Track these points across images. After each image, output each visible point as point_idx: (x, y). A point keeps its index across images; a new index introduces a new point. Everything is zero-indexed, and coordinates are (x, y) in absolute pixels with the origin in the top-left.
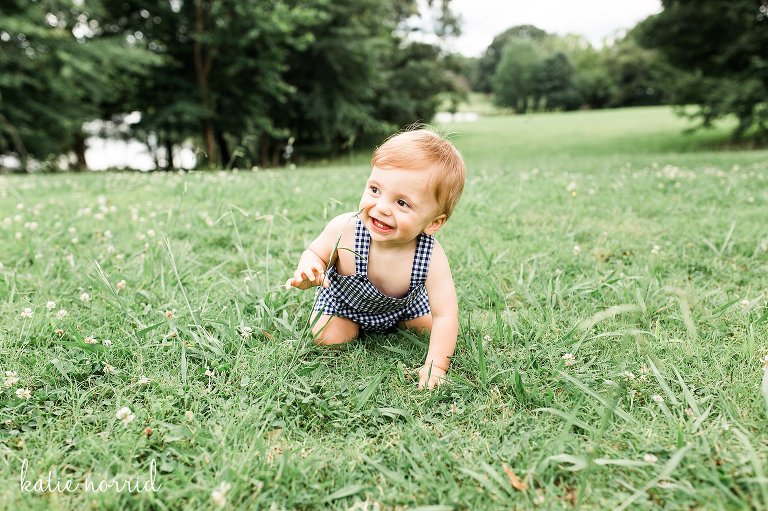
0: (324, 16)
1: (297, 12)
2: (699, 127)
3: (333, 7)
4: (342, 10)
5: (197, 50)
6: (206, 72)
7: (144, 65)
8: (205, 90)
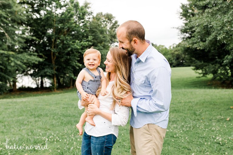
0: (90, 43)
1: (82, 43)
2: (202, 77)
3: (93, 41)
4: (96, 41)
5: (52, 54)
6: (54, 60)
7: (36, 61)
8: (54, 65)
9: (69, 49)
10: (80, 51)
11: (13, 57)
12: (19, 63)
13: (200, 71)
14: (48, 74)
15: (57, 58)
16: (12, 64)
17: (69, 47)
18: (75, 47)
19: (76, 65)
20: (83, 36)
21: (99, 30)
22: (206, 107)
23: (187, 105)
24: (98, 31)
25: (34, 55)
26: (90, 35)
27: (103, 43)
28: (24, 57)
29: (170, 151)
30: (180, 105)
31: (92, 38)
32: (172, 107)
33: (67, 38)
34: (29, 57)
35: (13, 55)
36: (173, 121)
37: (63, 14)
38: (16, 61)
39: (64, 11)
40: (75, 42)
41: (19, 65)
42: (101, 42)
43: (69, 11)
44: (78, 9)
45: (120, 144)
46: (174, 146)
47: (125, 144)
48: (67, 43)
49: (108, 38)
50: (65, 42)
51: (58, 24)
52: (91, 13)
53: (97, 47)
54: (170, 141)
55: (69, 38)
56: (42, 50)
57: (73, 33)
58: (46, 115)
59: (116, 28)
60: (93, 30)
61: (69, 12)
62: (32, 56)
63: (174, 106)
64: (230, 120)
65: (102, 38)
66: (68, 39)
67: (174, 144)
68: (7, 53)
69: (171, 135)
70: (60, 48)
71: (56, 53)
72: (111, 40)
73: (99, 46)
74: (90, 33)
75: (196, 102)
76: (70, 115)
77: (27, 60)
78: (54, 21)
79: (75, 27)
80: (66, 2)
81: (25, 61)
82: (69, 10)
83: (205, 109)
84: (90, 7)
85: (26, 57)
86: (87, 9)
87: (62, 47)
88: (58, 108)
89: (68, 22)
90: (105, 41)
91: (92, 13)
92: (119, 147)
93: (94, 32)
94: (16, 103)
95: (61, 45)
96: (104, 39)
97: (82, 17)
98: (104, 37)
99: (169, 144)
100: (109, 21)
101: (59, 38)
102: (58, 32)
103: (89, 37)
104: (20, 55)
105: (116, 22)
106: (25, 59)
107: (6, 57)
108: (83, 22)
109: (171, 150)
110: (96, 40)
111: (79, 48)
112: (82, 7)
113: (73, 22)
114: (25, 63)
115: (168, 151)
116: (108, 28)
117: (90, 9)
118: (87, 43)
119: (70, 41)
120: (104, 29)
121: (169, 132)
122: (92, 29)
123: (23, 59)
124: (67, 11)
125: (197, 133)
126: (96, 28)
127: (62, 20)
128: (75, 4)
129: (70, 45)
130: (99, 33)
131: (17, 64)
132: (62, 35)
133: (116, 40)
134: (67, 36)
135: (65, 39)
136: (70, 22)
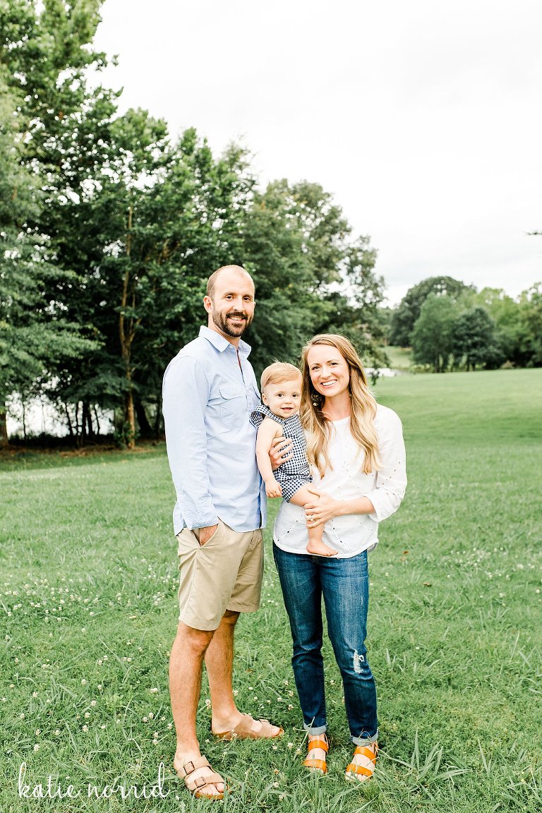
5: (122, 324)
6: (128, 344)
7: (77, 349)
8: (128, 362)
9: (179, 308)
11: (5, 339)
12: (23, 355)
14: (109, 391)
15: (140, 336)
16: (3, 360)
17: (178, 301)
21: (278, 243)
24: (272, 245)
25: (69, 330)
26: (245, 260)
27: (291, 286)
28: (39, 336)
29: (530, 618)
31: (254, 270)
32: (533, 503)
33: (171, 270)
34: (54, 337)
35: (3, 330)
36: (535, 542)
37: (158, 190)
38: (14, 350)
39: (162, 181)
40: (198, 285)
41: (24, 363)
42: (284, 283)
43: (176, 179)
44: (209, 170)
45: (383, 598)
46: (539, 605)
47: (401, 599)
48: (170, 287)
49: (308, 268)
50: (165, 284)
51: (143, 224)
52: (249, 184)
53: (272, 299)
54: (529, 594)
55: (177, 271)
56: (88, 312)
57: (190, 252)
58: (138, 522)
59: (333, 232)
60: (256, 243)
61: (179, 184)
62: (64, 333)
65: (287, 269)
66: (174, 273)
67: (540, 600)
69: (531, 578)
70: (148, 304)
71: (135, 320)
72: (318, 275)
73: (277, 298)
74: (246, 251)
77: (49, 347)
78: (127, 213)
79: (198, 232)
80: (166, 150)
81: (42, 350)
82: (179, 175)
84: (247, 165)
85: (44, 338)
86: (238, 171)
87: (156, 300)
89: (174, 218)
90: (297, 279)
91: (253, 183)
92: (380, 605)
93: (258, 248)
94: (29, 483)
95: (153, 293)
96: (293, 270)
97: (220, 199)
98: (294, 265)
99: (525, 601)
100: (308, 209)
101: (142, 272)
102: (142, 249)
104: (24, 331)
105: (334, 213)
106: (44, 342)
108: (222, 217)
109: (532, 615)
110: (268, 274)
112: (221, 165)
113: (192, 216)
114: (42, 357)
115: (523, 617)
116: (307, 235)
117: (246, 170)
119: (181, 281)
120: (294, 237)
121: (524, 571)
122: (254, 240)
123: (36, 342)
124: (169, 179)
126: (268, 235)
127: (156, 211)
128: (197, 157)
129: (181, 295)
130: (276, 252)
131: (17, 359)
132: (154, 262)
133: (334, 274)
134: (172, 265)
135: (164, 274)
136: (181, 216)
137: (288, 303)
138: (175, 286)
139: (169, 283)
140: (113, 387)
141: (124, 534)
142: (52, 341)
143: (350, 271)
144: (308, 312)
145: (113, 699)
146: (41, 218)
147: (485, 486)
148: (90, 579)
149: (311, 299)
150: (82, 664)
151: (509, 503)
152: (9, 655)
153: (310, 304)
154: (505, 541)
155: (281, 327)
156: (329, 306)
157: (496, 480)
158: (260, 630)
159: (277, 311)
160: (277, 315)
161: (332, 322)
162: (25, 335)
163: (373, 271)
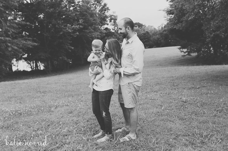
0: (81, 27)
1: (74, 26)
2: (187, 55)
3: (83, 24)
4: (86, 24)
5: (45, 38)
6: (47, 44)
7: (31, 45)
8: (47, 49)
9: (61, 33)
10: (72, 34)
11: (10, 43)
12: (16, 48)
13: (185, 50)
14: (42, 57)
15: (50, 41)
16: (10, 49)
17: (61, 31)
18: (67, 30)
19: (69, 48)
20: (74, 20)
21: (89, 14)
22: (184, 80)
23: (169, 79)
24: (87, 14)
25: (29, 40)
26: (80, 19)
27: (93, 26)
28: (20, 42)
30: (163, 79)
31: (83, 22)
32: (156, 82)
33: (59, 22)
34: (24, 42)
35: (9, 40)
38: (13, 46)
40: (67, 26)
41: (16, 50)
42: (91, 25)
48: (59, 27)
49: (98, 21)
51: (50, 9)
53: (88, 30)
56: (35, 35)
57: (64, 17)
58: (50, 91)
59: (105, 10)
62: (28, 41)
63: (158, 80)
64: (199, 88)
65: (92, 21)
68: (4, 38)
70: (52, 32)
71: (49, 37)
72: (101, 22)
73: (90, 29)
74: (80, 16)
75: (176, 77)
76: (69, 90)
77: (23, 45)
78: (45, 5)
79: (66, 11)
81: (21, 46)
83: (183, 81)
85: (22, 42)
87: (54, 31)
88: (58, 86)
89: (59, 7)
90: (95, 24)
93: (84, 15)
94: (19, 83)
95: (53, 29)
96: (94, 21)
97: (72, 1)
98: (94, 20)
100: (98, 4)
101: (50, 23)
102: (50, 16)
103: (80, 20)
104: (16, 41)
105: (105, 5)
106: (21, 44)
107: (3, 43)
108: (73, 6)
111: (70, 31)
113: (64, 6)
114: (21, 48)
116: (98, 11)
118: (78, 27)
119: (62, 25)
120: (94, 12)
122: (83, 13)
123: (19, 44)
125: (170, 96)
126: (86, 11)
127: (53, 5)
129: (62, 29)
130: (89, 16)
131: (14, 49)
132: (54, 20)
133: (106, 22)
134: (59, 20)
135: (56, 23)
136: (61, 6)
137: (93, 31)
138: (60, 27)
139: (58, 26)
140: (43, 56)
141: (46, 95)
142: (24, 43)
143: (110, 21)
144: (99, 33)
145: (39, 132)
146: (18, 7)
147: (145, 78)
148: (35, 105)
149: (100, 30)
150: (32, 125)
151: (150, 82)
152: (12, 124)
153: (99, 31)
154: (147, 91)
155: (91, 38)
156: (105, 31)
157: (148, 76)
158: (79, 114)
159: (90, 33)
160: (90, 34)
161: (106, 36)
162: (15, 42)
163: (117, 21)
